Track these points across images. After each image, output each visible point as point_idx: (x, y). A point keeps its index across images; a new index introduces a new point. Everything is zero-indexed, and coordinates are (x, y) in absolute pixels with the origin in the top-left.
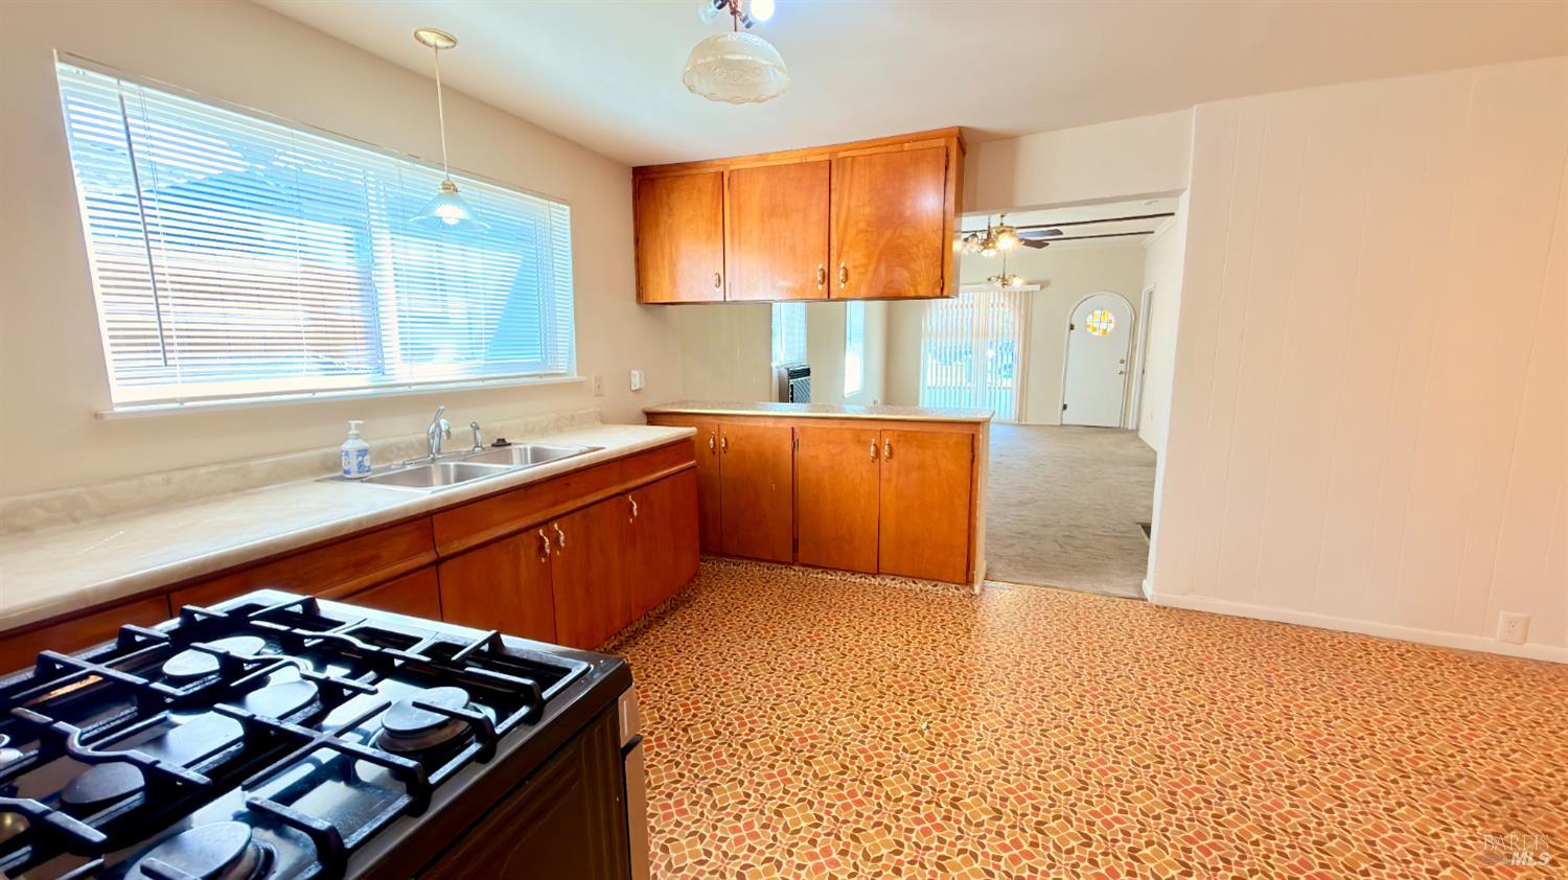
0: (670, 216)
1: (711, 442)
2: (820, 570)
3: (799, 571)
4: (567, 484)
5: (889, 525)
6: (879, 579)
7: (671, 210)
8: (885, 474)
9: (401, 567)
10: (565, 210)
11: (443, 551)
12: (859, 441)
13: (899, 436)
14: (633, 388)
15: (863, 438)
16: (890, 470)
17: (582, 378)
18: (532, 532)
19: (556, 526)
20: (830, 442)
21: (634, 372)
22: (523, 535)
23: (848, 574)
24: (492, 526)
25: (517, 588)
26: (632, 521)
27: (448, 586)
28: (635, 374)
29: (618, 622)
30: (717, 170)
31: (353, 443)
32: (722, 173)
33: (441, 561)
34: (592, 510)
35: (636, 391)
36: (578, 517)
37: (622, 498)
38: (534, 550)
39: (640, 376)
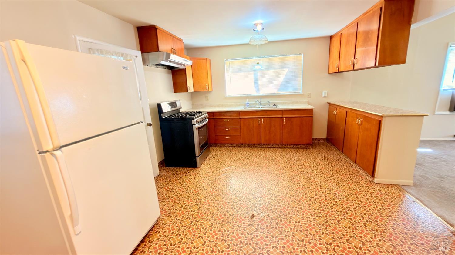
0: (333, 48)
1: (334, 113)
2: (347, 157)
3: (343, 155)
4: (266, 113)
6: (356, 165)
7: (333, 46)
8: (360, 130)
9: (235, 117)
10: (302, 56)
11: (241, 117)
17: (303, 93)
18: (257, 119)
19: (263, 119)
20: (352, 117)
22: (256, 119)
23: (351, 161)
24: (249, 116)
25: (253, 126)
26: (284, 124)
27: (241, 122)
28: (323, 92)
29: (278, 142)
30: (340, 33)
31: (247, 102)
32: (341, 33)
33: (240, 118)
34: (272, 118)
35: (324, 97)
36: (268, 119)
37: (282, 118)
38: (257, 122)
39: (325, 93)
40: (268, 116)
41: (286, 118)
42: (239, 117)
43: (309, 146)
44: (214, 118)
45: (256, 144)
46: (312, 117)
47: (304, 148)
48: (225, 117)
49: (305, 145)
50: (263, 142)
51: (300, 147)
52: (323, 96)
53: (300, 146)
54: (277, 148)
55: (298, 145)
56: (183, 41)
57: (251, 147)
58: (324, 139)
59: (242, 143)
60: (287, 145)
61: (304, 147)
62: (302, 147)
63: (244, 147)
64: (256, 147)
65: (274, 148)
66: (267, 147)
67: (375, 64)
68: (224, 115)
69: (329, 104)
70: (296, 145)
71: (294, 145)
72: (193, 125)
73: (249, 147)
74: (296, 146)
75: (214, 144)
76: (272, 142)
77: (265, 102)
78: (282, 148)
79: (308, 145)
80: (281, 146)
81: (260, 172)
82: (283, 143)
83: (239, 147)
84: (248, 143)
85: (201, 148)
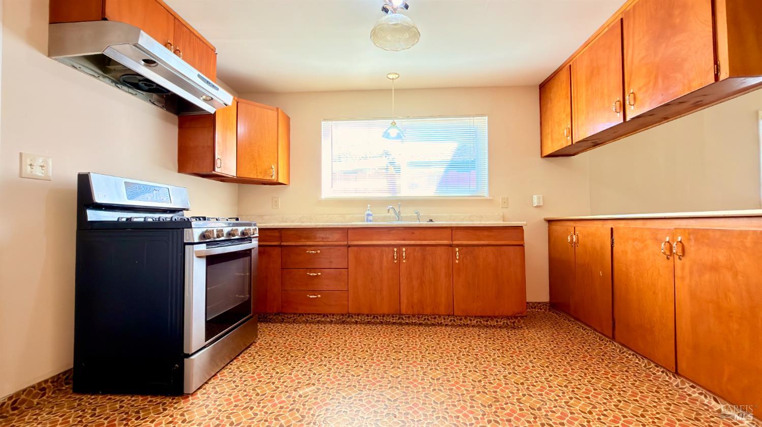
0: (551, 103)
1: (569, 238)
2: (632, 353)
3: (618, 347)
4: (413, 233)
5: (684, 324)
6: (679, 380)
7: (551, 99)
8: (678, 273)
9: (335, 243)
10: (485, 119)
11: (350, 243)
12: (656, 239)
13: (689, 234)
14: (534, 205)
15: (659, 237)
16: (683, 268)
17: (491, 198)
18: (391, 248)
19: (404, 250)
20: (634, 240)
21: (534, 196)
22: (387, 248)
23: (653, 365)
24: (372, 240)
25: (381, 268)
26: (457, 261)
27: (351, 256)
28: (535, 197)
29: (442, 310)
30: (568, 65)
31: (367, 212)
32: (570, 66)
33: (349, 246)
34: (428, 248)
35: (537, 207)
36: (417, 248)
37: (450, 248)
38: (390, 256)
39: (539, 198)
40: (418, 242)
41: (461, 248)
42: (345, 243)
43: (519, 321)
44: (283, 244)
45: (388, 315)
46: (522, 246)
47: (506, 327)
48: (311, 243)
49: (508, 318)
50: (403, 311)
51: (496, 324)
52: (535, 204)
53: (497, 322)
54: (441, 324)
55: (492, 318)
56: (216, 51)
57: (374, 324)
58: (544, 304)
59: (350, 311)
60: (466, 318)
61: (507, 323)
62: (502, 323)
63: (356, 323)
64: (388, 323)
65: (433, 325)
66: (415, 324)
67: (717, 77)
68: (308, 238)
69: (550, 221)
70: (485, 317)
71: (482, 317)
72: (187, 247)
73: (369, 323)
74: (487, 321)
75: (278, 314)
76: (428, 311)
77: (410, 215)
78: (452, 325)
79: (516, 317)
80: (451, 321)
81: (400, 366)
82: (455, 314)
83: (343, 322)
84: (366, 312)
85: (213, 327)
